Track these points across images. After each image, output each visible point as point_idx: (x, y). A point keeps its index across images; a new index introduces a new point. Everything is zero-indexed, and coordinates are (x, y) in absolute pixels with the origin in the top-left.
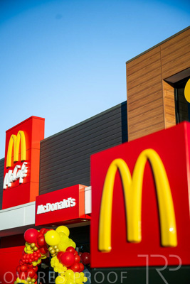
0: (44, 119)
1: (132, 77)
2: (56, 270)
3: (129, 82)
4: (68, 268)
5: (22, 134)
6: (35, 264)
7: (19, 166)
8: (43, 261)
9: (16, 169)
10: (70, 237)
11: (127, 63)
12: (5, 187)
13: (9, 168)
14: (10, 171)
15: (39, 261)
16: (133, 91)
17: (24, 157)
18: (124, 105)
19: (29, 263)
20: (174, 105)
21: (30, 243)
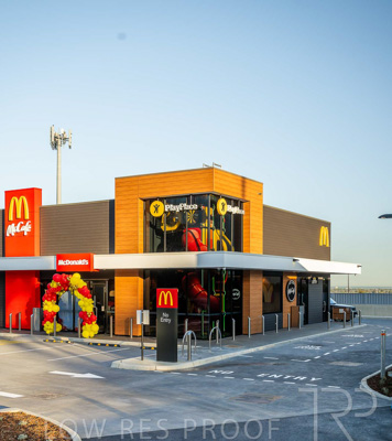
5: (24, 199)
7: (22, 222)
9: (19, 224)
11: (115, 179)
13: (10, 221)
14: (13, 224)
17: (27, 217)
18: (112, 203)
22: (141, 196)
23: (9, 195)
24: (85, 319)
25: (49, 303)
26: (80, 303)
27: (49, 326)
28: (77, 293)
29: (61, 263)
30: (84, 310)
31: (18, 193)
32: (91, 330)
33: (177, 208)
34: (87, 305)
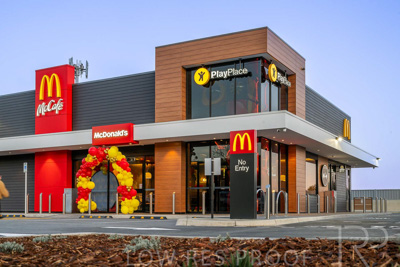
1: (160, 59)
7: (53, 101)
11: (156, 48)
17: (58, 94)
22: (184, 64)
23: (40, 74)
24: (125, 193)
25: (84, 179)
26: (119, 176)
27: (83, 204)
28: (115, 166)
29: (97, 135)
30: (123, 183)
31: (49, 72)
32: (130, 205)
33: (224, 74)
34: (126, 179)
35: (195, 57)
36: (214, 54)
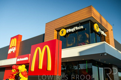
0: (22, 36)
1: (47, 27)
2: (20, 77)
3: (46, 29)
4: (24, 76)
5: (15, 39)
6: (14, 75)
7: (13, 48)
8: (17, 74)
9: (12, 48)
10: (25, 68)
11: (46, 24)
12: (9, 53)
13: (10, 48)
14: (11, 49)
15: (16, 74)
16: (47, 31)
17: (15, 45)
18: (44, 34)
19: (13, 75)
20: (57, 36)
21: (14, 69)
22: (55, 28)
35: (60, 25)
36: (68, 22)
